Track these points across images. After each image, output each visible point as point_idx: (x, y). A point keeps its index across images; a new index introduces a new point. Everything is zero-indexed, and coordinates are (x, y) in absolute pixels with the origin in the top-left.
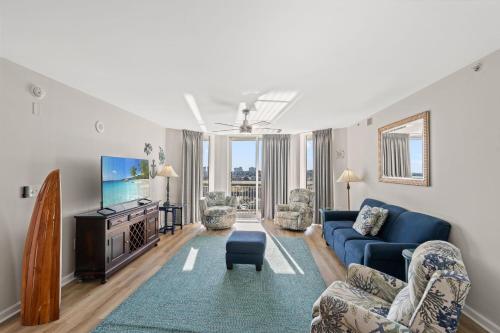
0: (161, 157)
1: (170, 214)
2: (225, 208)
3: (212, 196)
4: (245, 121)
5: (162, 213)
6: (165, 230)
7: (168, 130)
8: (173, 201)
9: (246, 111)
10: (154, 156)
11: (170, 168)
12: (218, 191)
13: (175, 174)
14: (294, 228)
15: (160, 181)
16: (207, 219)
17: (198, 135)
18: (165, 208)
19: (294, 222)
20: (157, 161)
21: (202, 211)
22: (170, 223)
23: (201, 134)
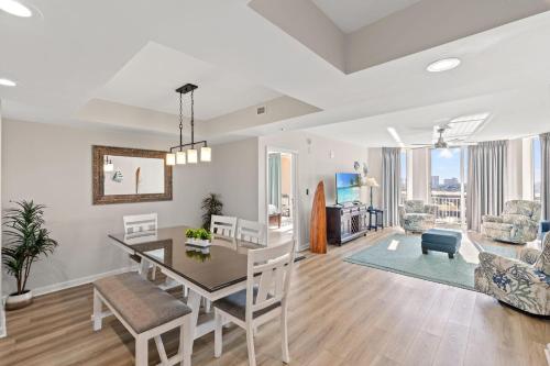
0: (366, 171)
1: (373, 216)
2: (423, 215)
3: (410, 204)
4: (440, 139)
5: (368, 214)
6: (370, 227)
7: (370, 150)
8: (375, 206)
9: (441, 131)
10: (360, 171)
11: (373, 179)
12: (417, 199)
13: (376, 185)
14: (506, 239)
15: (364, 189)
16: (405, 222)
17: (396, 151)
18: (370, 210)
19: (506, 233)
20: (363, 175)
21: (401, 216)
22: (373, 224)
23: (399, 149)
